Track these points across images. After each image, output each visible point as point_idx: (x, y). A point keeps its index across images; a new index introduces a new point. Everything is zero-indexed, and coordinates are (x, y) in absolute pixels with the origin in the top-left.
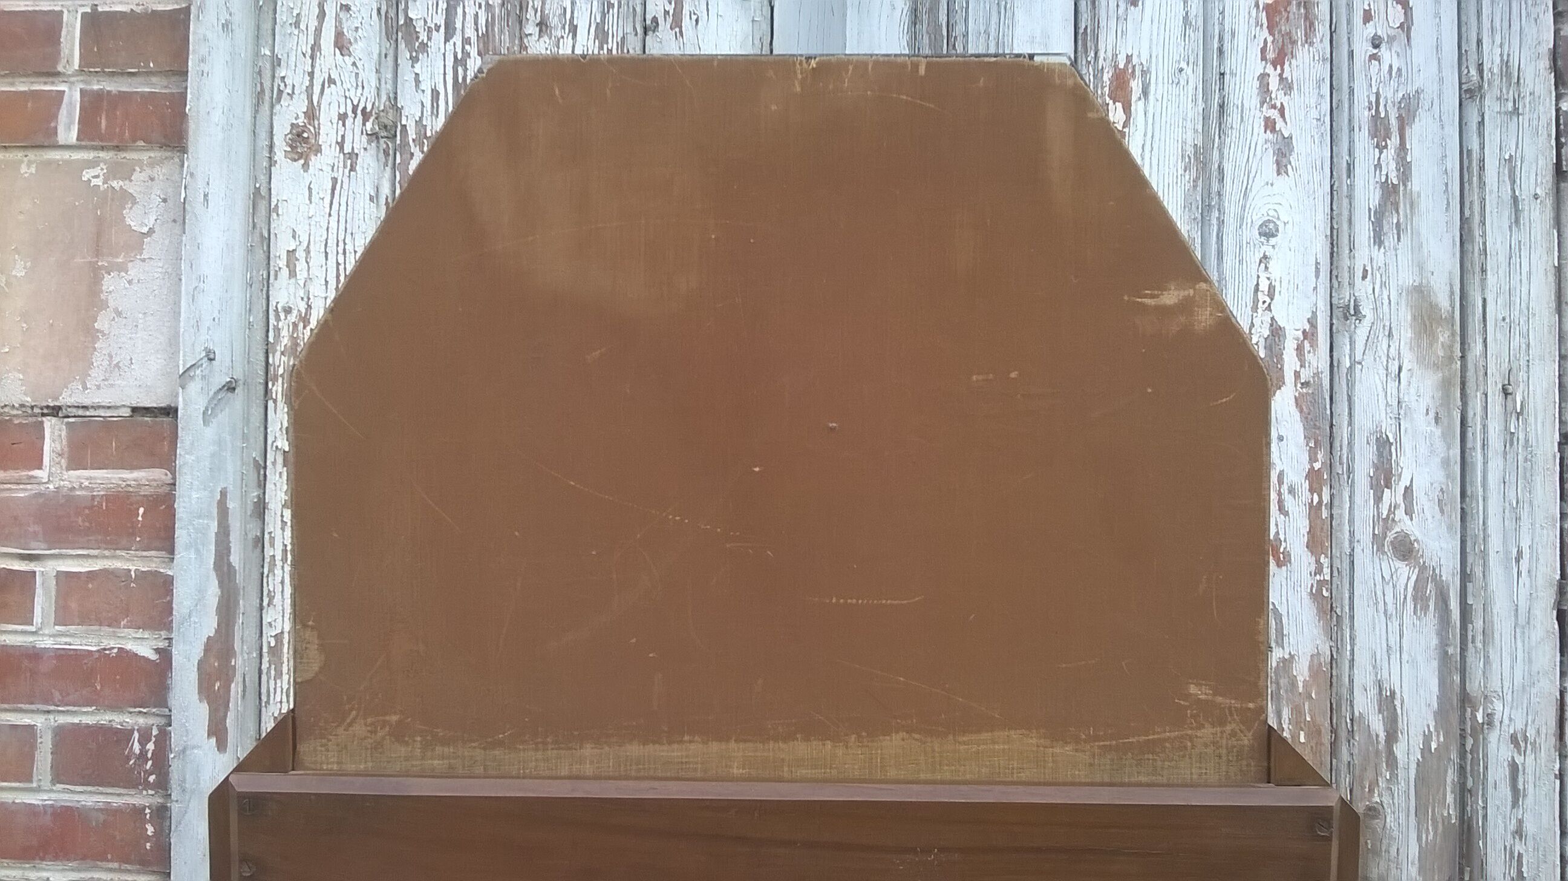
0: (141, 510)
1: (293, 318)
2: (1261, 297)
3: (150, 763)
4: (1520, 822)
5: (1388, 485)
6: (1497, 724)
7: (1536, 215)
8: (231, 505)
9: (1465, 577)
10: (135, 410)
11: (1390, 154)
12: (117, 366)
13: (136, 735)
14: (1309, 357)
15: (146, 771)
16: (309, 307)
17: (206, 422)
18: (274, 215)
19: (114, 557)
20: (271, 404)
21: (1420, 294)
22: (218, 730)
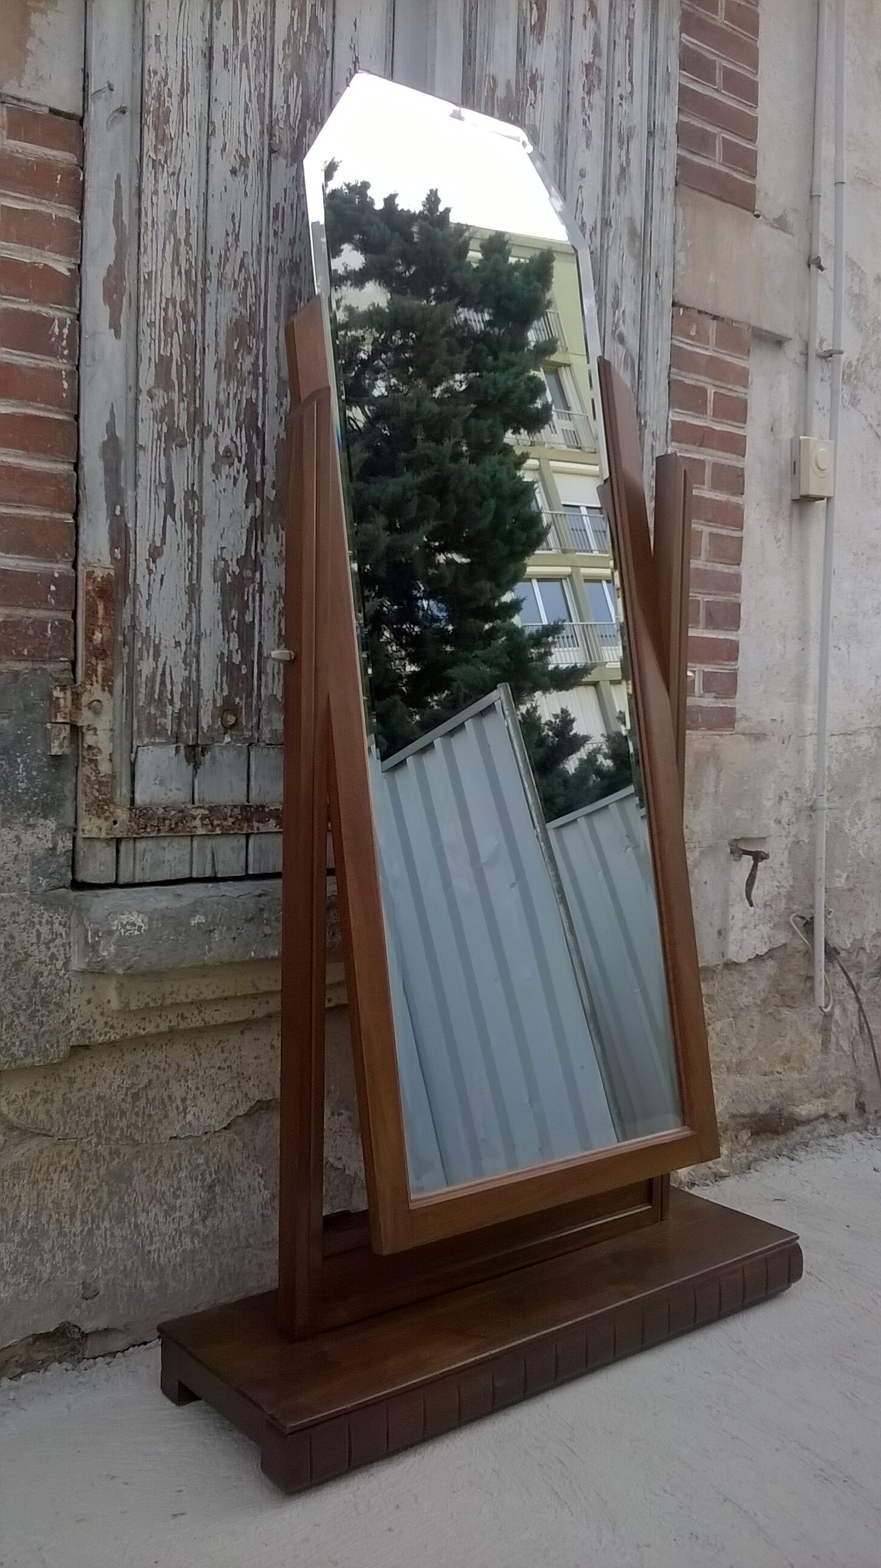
0: (59, 177)
1: (158, 78)
2: (579, 206)
3: (65, 342)
7: (669, 197)
8: (124, 185)
9: (640, 358)
11: (624, 152)
12: (41, 77)
13: (56, 322)
14: (593, 240)
15: (62, 347)
16: (167, 75)
17: (108, 129)
18: (147, 10)
19: (40, 203)
20: (146, 127)
21: (631, 220)
22: (115, 325)
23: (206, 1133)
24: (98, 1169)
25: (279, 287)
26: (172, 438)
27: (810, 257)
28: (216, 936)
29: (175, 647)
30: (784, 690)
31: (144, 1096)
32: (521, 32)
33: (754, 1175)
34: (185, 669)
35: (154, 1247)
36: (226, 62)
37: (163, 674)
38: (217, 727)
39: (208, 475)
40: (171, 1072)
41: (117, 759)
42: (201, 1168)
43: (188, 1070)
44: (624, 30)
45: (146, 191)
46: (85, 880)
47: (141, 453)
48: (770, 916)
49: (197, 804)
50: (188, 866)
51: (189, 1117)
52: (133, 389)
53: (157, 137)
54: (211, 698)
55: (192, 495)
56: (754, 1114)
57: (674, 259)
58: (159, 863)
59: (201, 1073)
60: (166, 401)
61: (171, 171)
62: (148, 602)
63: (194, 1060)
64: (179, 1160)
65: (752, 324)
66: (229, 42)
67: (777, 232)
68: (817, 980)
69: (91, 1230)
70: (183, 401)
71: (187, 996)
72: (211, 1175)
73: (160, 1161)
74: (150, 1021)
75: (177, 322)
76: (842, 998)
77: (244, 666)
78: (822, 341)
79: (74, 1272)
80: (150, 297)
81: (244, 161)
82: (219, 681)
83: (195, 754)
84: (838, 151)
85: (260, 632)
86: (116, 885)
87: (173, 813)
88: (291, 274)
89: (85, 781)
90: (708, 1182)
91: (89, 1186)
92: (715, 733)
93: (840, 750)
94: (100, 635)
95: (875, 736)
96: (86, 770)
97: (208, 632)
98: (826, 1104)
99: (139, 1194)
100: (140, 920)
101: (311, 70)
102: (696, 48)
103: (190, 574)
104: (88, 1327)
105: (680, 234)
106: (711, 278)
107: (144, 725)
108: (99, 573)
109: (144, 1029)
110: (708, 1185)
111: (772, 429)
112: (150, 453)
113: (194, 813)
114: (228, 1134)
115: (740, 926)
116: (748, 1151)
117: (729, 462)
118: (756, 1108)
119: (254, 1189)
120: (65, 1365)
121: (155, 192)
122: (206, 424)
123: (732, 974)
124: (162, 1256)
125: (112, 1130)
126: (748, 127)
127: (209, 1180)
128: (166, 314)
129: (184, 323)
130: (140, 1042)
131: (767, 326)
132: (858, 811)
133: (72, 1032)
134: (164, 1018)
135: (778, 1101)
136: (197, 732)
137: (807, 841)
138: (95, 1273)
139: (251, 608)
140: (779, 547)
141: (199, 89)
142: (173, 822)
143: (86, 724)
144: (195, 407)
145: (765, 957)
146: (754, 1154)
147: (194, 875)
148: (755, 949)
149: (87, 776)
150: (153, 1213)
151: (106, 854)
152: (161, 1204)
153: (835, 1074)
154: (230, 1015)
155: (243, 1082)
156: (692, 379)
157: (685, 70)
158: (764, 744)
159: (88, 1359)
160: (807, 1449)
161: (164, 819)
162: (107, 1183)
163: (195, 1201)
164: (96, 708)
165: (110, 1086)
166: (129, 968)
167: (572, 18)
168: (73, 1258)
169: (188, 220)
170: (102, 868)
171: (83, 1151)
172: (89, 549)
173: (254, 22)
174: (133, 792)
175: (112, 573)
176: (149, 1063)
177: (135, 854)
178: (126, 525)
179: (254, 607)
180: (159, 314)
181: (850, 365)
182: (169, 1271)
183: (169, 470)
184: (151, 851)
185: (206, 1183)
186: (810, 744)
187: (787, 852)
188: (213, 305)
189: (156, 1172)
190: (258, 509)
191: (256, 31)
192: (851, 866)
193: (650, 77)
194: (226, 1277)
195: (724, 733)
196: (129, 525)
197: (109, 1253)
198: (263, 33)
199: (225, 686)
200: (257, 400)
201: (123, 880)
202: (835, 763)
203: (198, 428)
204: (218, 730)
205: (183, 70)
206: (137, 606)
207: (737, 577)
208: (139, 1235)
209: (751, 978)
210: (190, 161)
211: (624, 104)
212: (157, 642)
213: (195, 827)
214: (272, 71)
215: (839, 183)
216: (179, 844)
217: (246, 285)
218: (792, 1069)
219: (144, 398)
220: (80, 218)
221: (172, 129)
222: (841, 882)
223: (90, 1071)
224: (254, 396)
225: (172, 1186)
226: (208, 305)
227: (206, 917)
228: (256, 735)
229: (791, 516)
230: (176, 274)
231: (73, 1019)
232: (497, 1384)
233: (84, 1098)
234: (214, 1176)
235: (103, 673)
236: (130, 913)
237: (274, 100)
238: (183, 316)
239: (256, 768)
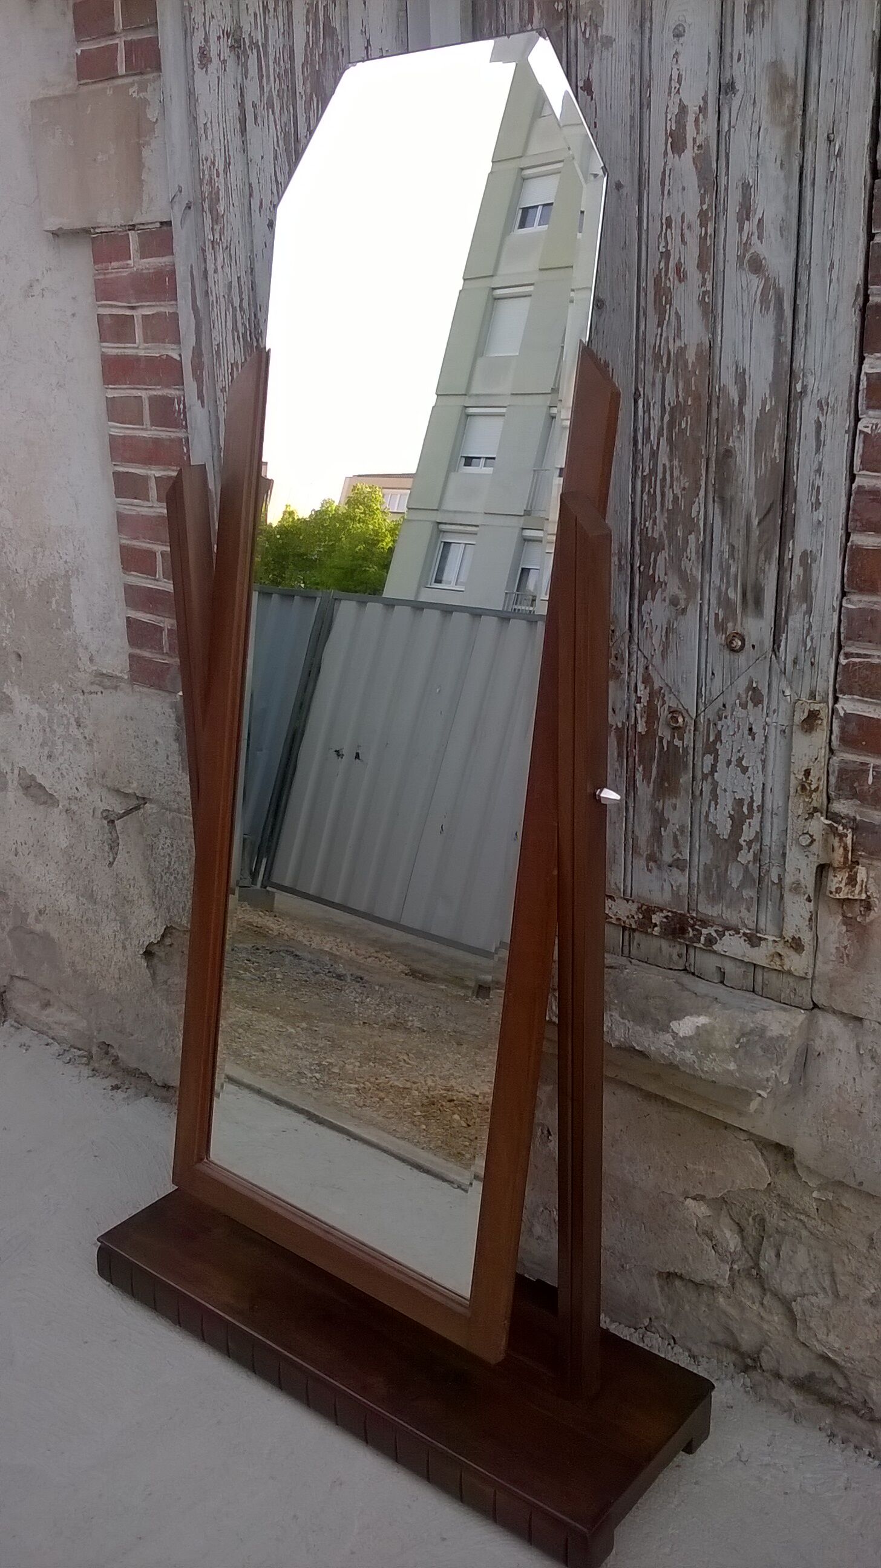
0: (167, 279)
1: (209, 163)
2: (674, 84)
3: (181, 415)
4: (820, 464)
5: (748, 220)
6: (809, 392)
8: (196, 273)
9: (796, 285)
10: (161, 223)
12: (151, 199)
13: (176, 400)
14: (702, 126)
15: (181, 420)
16: (214, 156)
17: (182, 228)
18: (197, 104)
19: (161, 305)
20: (204, 214)
21: (775, 66)
22: (200, 397)
36: (256, 118)
45: (210, 272)
53: (212, 219)
61: (224, 246)
66: (257, 95)
80: (220, 366)
121: (216, 271)
169: (240, 287)
198: (284, 68)
205: (225, 146)
221: (222, 206)
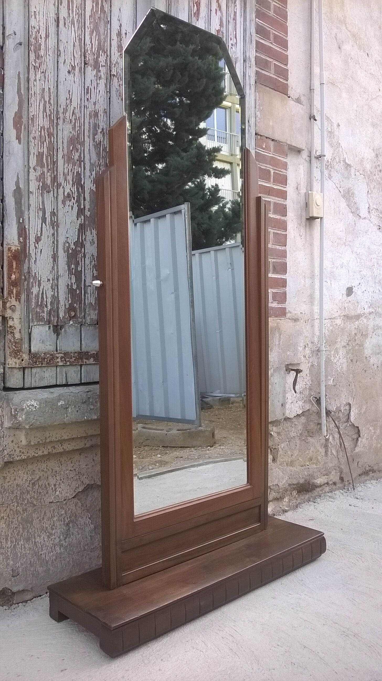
1: (36, 30)
8: (22, 76)
20: (31, 51)
22: (18, 138)
23: (65, 500)
24: (17, 518)
25: (89, 123)
26: (44, 188)
27: (310, 115)
28: (70, 410)
29: (48, 282)
30: (305, 300)
31: (37, 484)
32: (190, 15)
33: (299, 510)
34: (52, 291)
35: (43, 553)
36: (65, 24)
37: (43, 293)
38: (66, 317)
39: (60, 205)
40: (49, 473)
41: (23, 332)
42: (63, 516)
43: (56, 472)
44: (232, 16)
45: (31, 79)
46: (9, 387)
47: (31, 195)
48: (302, 397)
49: (59, 352)
50: (55, 379)
51: (58, 493)
52: (27, 166)
53: (35, 56)
54: (64, 304)
55: (53, 214)
56: (298, 484)
57: (256, 114)
58: (42, 379)
59: (62, 473)
60: (41, 172)
61: (42, 71)
62: (35, 261)
63: (59, 467)
64: (53, 512)
65: (288, 143)
66: (66, 15)
67: (297, 104)
68: (323, 425)
69: (15, 546)
70: (49, 172)
71: (56, 438)
72: (68, 519)
73: (45, 513)
74: (40, 450)
75: (45, 137)
76: (332, 432)
77: (78, 290)
78: (316, 151)
79: (8, 565)
80: (34, 126)
81: (73, 68)
82: (67, 297)
83: (57, 329)
84: (321, 70)
85: (84, 275)
86: (23, 389)
87: (48, 356)
88: (94, 118)
89: (9, 342)
90: (280, 514)
91: (14, 525)
92: (278, 318)
93: (329, 326)
94: (14, 276)
95: (343, 320)
96: (9, 337)
97: (62, 275)
98: (328, 478)
99: (36, 528)
100: (35, 404)
101: (102, 30)
102: (262, 25)
103: (53, 249)
104: (15, 589)
105: (258, 104)
106: (271, 123)
107: (34, 316)
108: (13, 248)
109: (37, 454)
110: (280, 515)
111: (297, 189)
112: (35, 195)
113: (58, 356)
114: (75, 500)
115: (291, 402)
116: (296, 500)
117: (280, 202)
118: (299, 481)
119: (87, 525)
120: (5, 607)
121: (35, 80)
122: (59, 183)
123: (287, 423)
124: (47, 556)
125: (24, 500)
126: (284, 59)
127: (67, 521)
128: (41, 133)
129: (48, 138)
130: (35, 459)
131: (294, 144)
132: (337, 351)
133: (5, 456)
134: (46, 448)
135: (308, 477)
136: (58, 320)
137: (316, 365)
138: (17, 565)
139: (80, 264)
140: (301, 239)
141: (53, 36)
142: (48, 360)
143: (9, 316)
144: (54, 175)
145: (301, 415)
146: (299, 501)
147: (58, 384)
148: (297, 411)
149: (10, 339)
150: (43, 537)
151: (19, 375)
152: (46, 532)
153: (331, 465)
154: (75, 446)
155: (81, 476)
156: (264, 166)
157: (258, 34)
158: (298, 323)
159: (15, 604)
160: (336, 623)
161: (44, 359)
162: (22, 524)
163: (61, 531)
164: (13, 309)
165: (22, 480)
166: (31, 425)
167: (211, 10)
168: (7, 558)
169: (50, 93)
170: (17, 381)
171: (11, 510)
172: (9, 237)
173: (77, 7)
174: (30, 347)
175: (19, 248)
176: (39, 469)
177: (31, 375)
178: (25, 227)
179: (82, 264)
180: (38, 134)
181: (328, 161)
182: (50, 563)
183: (43, 203)
184: (38, 373)
185: (65, 523)
186: (317, 323)
187: (308, 370)
188: (61, 130)
189: (43, 519)
190: (83, 220)
191: (78, 11)
192: (335, 375)
193: (244, 37)
194: (76, 564)
195: (282, 318)
196: (26, 227)
197: (23, 555)
198: (80, 12)
199: (70, 299)
200: (81, 172)
201: (27, 386)
202: (327, 331)
203: (55, 184)
204: (67, 319)
205: (46, 27)
206: (31, 263)
207: (285, 251)
208: (37, 547)
209: (295, 425)
210: (50, 67)
211: (233, 47)
212: (39, 279)
213: (58, 362)
214: (85, 29)
215: (322, 84)
216: (51, 370)
217: (75, 121)
218: (314, 463)
219: (32, 170)
220: (2, 91)
221: (42, 53)
222: (331, 382)
223: (13, 473)
224: (80, 171)
225: (51, 524)
226: (59, 130)
227: (65, 402)
228: (84, 320)
229: (306, 226)
230: (45, 116)
231: (5, 449)
232: (201, 604)
233: (11, 485)
234: (69, 519)
235: (16, 293)
236: (31, 401)
237: (86, 40)
238: (48, 135)
239: (85, 336)
